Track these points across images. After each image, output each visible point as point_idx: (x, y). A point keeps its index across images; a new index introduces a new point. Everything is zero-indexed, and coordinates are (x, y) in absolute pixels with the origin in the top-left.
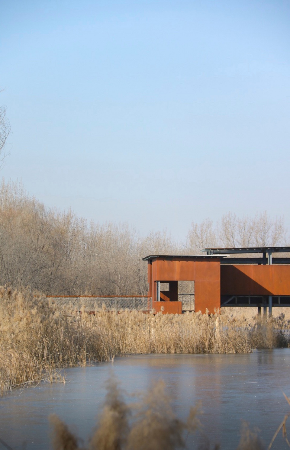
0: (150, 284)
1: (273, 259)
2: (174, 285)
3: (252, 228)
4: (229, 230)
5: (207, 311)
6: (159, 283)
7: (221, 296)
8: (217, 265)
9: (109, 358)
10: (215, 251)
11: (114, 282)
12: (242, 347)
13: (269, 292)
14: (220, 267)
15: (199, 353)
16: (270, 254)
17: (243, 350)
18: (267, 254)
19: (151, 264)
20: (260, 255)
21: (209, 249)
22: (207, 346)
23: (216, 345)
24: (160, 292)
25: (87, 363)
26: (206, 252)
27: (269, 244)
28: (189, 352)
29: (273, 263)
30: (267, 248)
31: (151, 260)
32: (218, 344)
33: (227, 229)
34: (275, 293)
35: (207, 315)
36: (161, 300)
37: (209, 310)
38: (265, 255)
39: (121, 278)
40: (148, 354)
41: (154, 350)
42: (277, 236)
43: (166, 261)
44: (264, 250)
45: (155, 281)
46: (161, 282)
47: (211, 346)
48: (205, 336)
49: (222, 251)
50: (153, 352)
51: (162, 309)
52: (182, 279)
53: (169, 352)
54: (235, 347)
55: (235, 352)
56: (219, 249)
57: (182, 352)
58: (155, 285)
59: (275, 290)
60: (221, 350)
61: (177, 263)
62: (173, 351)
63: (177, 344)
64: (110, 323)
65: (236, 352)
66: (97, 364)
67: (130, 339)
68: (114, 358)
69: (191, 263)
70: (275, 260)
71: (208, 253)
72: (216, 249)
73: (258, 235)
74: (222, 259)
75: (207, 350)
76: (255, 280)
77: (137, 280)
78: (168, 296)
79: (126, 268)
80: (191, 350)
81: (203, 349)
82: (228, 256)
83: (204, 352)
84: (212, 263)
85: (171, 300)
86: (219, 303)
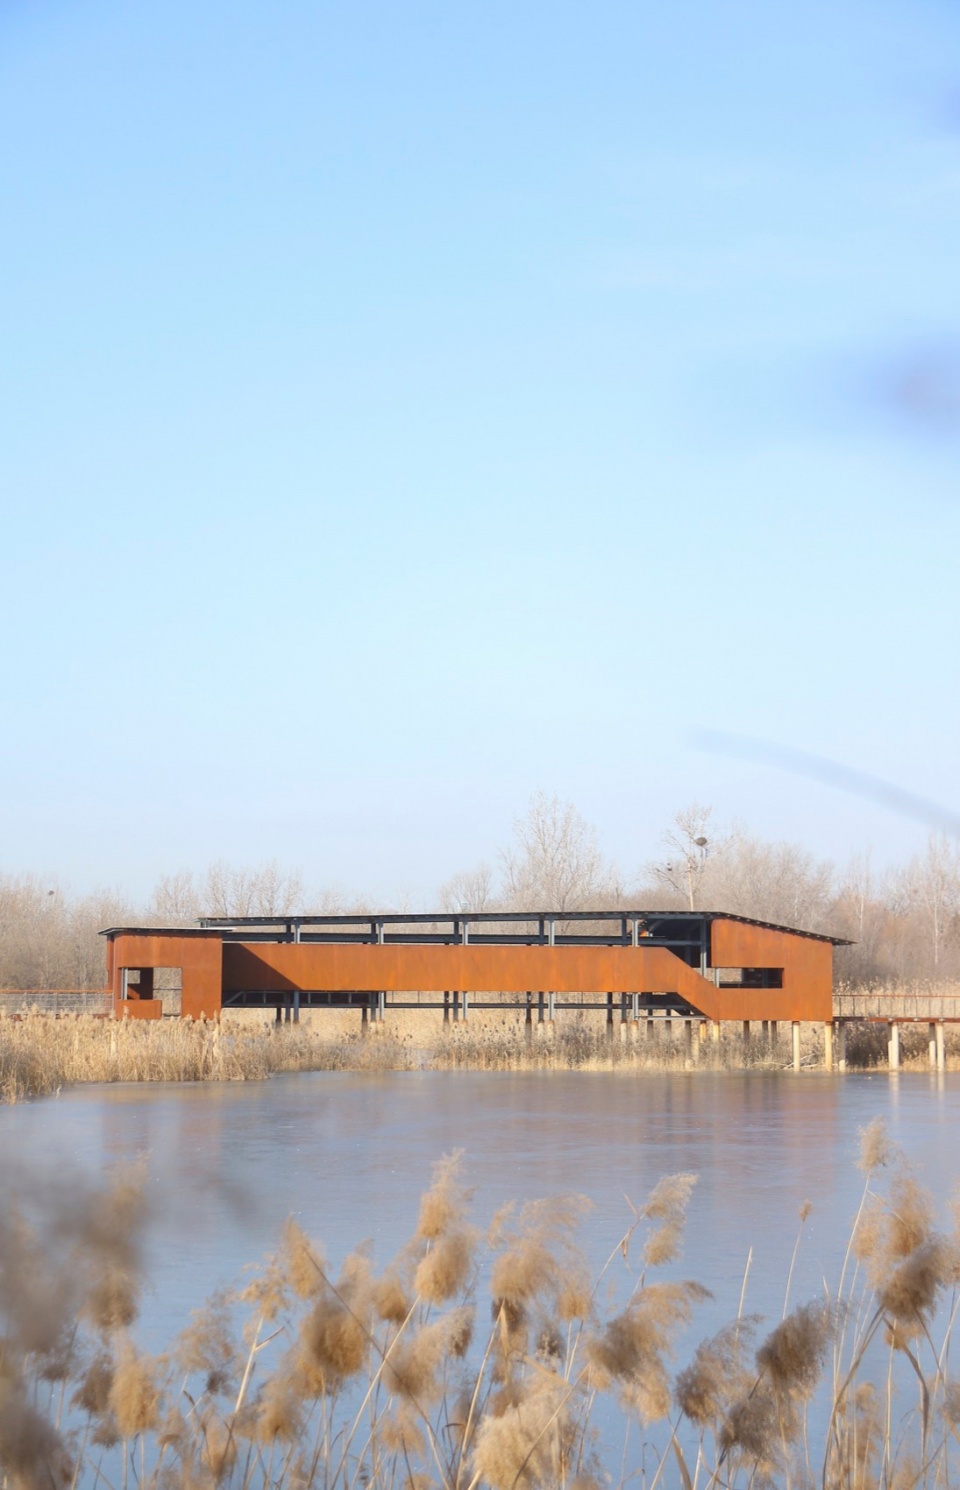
0: (111, 972)
1: (301, 934)
2: (147, 974)
3: (253, 885)
4: (219, 886)
5: (203, 1015)
6: (126, 971)
7: (223, 991)
8: (218, 943)
9: (50, 1089)
10: (213, 922)
11: (38, 965)
12: (254, 1070)
13: (295, 986)
14: (221, 947)
15: (189, 1080)
16: (297, 927)
17: (256, 1074)
18: (293, 927)
19: (113, 940)
20: (282, 929)
21: (204, 919)
22: (201, 1070)
23: (215, 1069)
24: (129, 985)
25: (18, 1098)
26: (199, 924)
27: (295, 913)
28: (172, 1080)
29: (301, 940)
30: (292, 918)
31: (112, 935)
32: (217, 1068)
33: (215, 885)
34: (304, 987)
35: (202, 1021)
36: (129, 998)
37: (205, 1013)
38: (289, 928)
39: (49, 962)
40: (108, 1082)
41: (118, 1076)
42: (291, 897)
43: (137, 937)
44: (287, 921)
45: (120, 969)
46: (130, 969)
47: (207, 1070)
48: (198, 1054)
49: (224, 922)
50: (116, 1079)
51: (126, 1010)
52: (162, 966)
53: (141, 1079)
54: (244, 1070)
55: (243, 1079)
56: (220, 919)
57: (161, 1080)
58: (119, 975)
59: (305, 982)
60: (223, 1077)
61: (155, 940)
62: (146, 1077)
63: (154, 1066)
64: (46, 1032)
65: (246, 1079)
66: (32, 1099)
67: (78, 1060)
68: (60, 1091)
69: (176, 939)
70: (305, 937)
71: (202, 925)
72: (215, 919)
73: (263, 896)
74: (225, 935)
75: (201, 1075)
76: (273, 966)
77: (75, 963)
78: (137, 991)
79: (58, 945)
80: (176, 1075)
81: (195, 1074)
82: (235, 929)
83: (197, 1079)
84: (209, 940)
85: (142, 998)
86: (220, 1003)
